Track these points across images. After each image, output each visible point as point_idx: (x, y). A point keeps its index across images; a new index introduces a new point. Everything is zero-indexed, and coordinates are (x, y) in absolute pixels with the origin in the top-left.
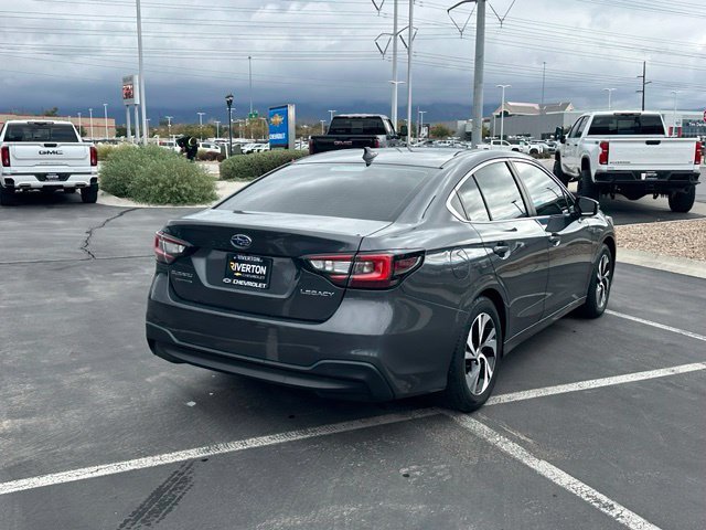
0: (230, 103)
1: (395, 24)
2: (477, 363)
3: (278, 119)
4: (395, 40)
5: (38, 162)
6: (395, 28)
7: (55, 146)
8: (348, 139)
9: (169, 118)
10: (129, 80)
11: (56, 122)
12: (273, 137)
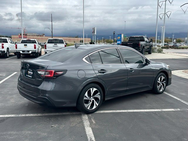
0: (114, 34)
1: (165, 11)
2: (91, 101)
3: (119, 38)
4: (165, 15)
5: (52, 48)
6: (165, 12)
7: (57, 44)
8: (131, 43)
9: (103, 38)
10: (94, 28)
11: (59, 39)
12: (118, 42)
